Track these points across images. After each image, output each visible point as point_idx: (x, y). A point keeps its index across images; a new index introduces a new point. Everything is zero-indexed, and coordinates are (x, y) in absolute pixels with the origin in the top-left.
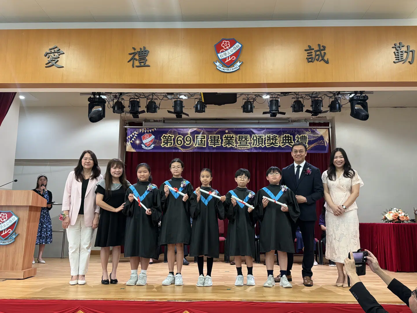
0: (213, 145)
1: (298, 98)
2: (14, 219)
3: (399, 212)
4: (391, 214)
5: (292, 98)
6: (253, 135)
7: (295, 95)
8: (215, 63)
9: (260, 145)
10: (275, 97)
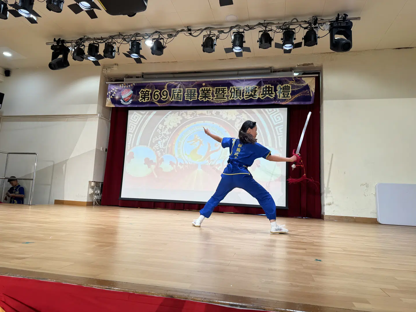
0: (189, 99)
1: (267, 30)
5: (260, 32)
6: (231, 87)
9: (238, 98)
10: (240, 31)
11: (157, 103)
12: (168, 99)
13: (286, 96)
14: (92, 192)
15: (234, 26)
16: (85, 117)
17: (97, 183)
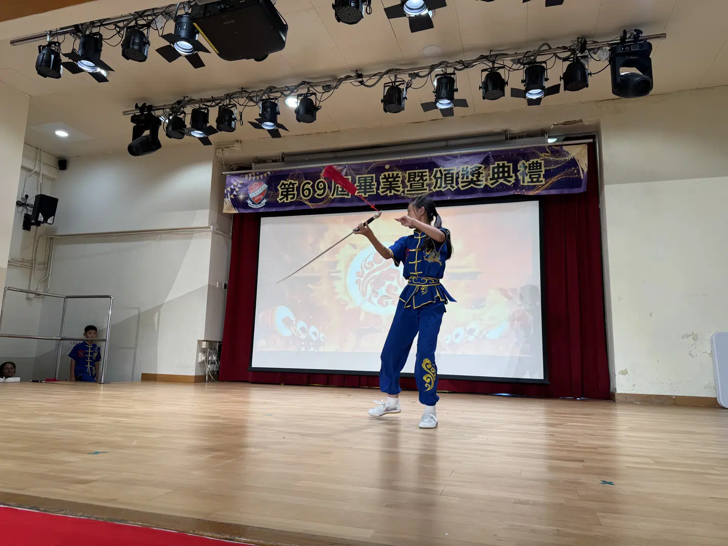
0: (363, 194)
1: (495, 68)
5: (483, 71)
6: (435, 169)
7: (489, 63)
9: (449, 187)
10: (448, 72)
11: (308, 203)
12: (327, 196)
13: (535, 180)
14: (204, 358)
15: (437, 63)
16: (188, 232)
17: (210, 343)
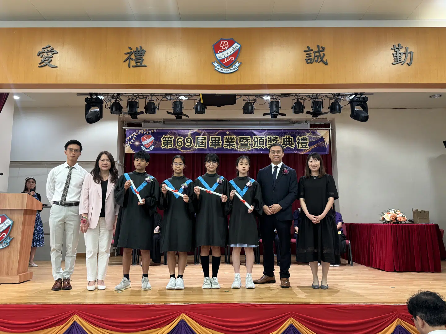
0: (214, 147)
1: (299, 99)
2: (8, 222)
3: (397, 212)
4: (390, 215)
5: (293, 99)
6: (254, 136)
7: (296, 96)
8: (214, 64)
11: (181, 150)
12: (193, 146)
13: (304, 146)
